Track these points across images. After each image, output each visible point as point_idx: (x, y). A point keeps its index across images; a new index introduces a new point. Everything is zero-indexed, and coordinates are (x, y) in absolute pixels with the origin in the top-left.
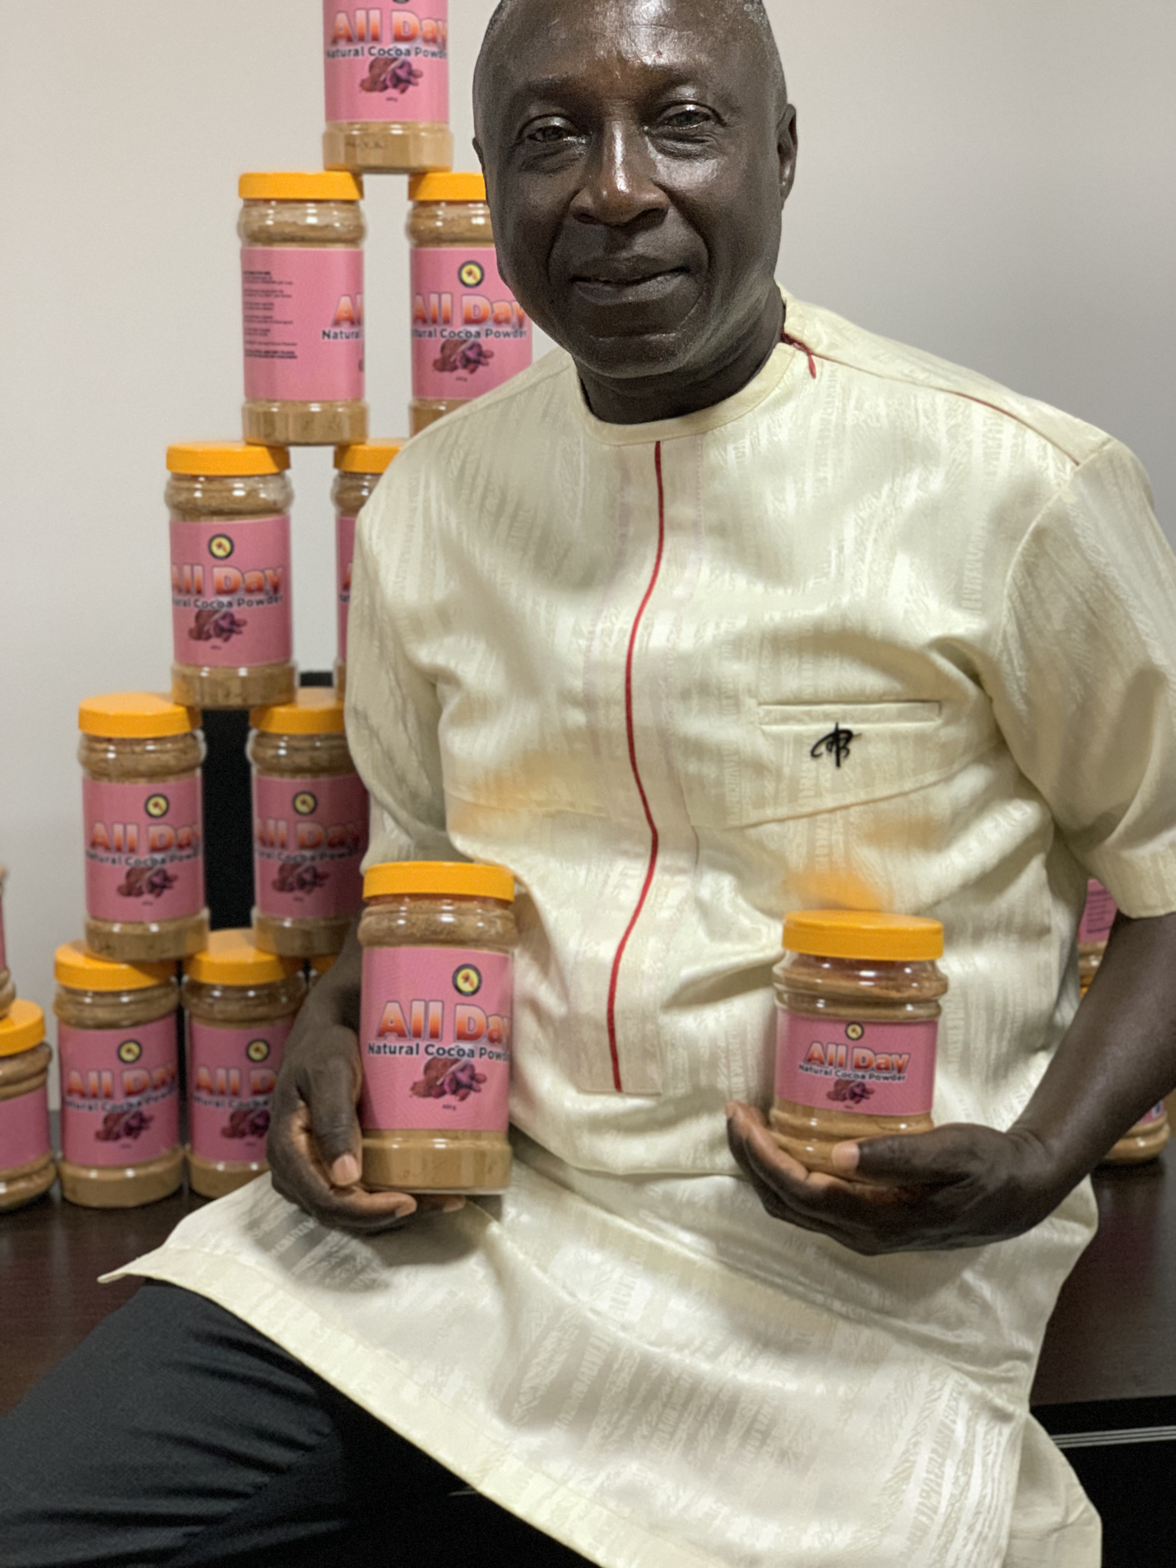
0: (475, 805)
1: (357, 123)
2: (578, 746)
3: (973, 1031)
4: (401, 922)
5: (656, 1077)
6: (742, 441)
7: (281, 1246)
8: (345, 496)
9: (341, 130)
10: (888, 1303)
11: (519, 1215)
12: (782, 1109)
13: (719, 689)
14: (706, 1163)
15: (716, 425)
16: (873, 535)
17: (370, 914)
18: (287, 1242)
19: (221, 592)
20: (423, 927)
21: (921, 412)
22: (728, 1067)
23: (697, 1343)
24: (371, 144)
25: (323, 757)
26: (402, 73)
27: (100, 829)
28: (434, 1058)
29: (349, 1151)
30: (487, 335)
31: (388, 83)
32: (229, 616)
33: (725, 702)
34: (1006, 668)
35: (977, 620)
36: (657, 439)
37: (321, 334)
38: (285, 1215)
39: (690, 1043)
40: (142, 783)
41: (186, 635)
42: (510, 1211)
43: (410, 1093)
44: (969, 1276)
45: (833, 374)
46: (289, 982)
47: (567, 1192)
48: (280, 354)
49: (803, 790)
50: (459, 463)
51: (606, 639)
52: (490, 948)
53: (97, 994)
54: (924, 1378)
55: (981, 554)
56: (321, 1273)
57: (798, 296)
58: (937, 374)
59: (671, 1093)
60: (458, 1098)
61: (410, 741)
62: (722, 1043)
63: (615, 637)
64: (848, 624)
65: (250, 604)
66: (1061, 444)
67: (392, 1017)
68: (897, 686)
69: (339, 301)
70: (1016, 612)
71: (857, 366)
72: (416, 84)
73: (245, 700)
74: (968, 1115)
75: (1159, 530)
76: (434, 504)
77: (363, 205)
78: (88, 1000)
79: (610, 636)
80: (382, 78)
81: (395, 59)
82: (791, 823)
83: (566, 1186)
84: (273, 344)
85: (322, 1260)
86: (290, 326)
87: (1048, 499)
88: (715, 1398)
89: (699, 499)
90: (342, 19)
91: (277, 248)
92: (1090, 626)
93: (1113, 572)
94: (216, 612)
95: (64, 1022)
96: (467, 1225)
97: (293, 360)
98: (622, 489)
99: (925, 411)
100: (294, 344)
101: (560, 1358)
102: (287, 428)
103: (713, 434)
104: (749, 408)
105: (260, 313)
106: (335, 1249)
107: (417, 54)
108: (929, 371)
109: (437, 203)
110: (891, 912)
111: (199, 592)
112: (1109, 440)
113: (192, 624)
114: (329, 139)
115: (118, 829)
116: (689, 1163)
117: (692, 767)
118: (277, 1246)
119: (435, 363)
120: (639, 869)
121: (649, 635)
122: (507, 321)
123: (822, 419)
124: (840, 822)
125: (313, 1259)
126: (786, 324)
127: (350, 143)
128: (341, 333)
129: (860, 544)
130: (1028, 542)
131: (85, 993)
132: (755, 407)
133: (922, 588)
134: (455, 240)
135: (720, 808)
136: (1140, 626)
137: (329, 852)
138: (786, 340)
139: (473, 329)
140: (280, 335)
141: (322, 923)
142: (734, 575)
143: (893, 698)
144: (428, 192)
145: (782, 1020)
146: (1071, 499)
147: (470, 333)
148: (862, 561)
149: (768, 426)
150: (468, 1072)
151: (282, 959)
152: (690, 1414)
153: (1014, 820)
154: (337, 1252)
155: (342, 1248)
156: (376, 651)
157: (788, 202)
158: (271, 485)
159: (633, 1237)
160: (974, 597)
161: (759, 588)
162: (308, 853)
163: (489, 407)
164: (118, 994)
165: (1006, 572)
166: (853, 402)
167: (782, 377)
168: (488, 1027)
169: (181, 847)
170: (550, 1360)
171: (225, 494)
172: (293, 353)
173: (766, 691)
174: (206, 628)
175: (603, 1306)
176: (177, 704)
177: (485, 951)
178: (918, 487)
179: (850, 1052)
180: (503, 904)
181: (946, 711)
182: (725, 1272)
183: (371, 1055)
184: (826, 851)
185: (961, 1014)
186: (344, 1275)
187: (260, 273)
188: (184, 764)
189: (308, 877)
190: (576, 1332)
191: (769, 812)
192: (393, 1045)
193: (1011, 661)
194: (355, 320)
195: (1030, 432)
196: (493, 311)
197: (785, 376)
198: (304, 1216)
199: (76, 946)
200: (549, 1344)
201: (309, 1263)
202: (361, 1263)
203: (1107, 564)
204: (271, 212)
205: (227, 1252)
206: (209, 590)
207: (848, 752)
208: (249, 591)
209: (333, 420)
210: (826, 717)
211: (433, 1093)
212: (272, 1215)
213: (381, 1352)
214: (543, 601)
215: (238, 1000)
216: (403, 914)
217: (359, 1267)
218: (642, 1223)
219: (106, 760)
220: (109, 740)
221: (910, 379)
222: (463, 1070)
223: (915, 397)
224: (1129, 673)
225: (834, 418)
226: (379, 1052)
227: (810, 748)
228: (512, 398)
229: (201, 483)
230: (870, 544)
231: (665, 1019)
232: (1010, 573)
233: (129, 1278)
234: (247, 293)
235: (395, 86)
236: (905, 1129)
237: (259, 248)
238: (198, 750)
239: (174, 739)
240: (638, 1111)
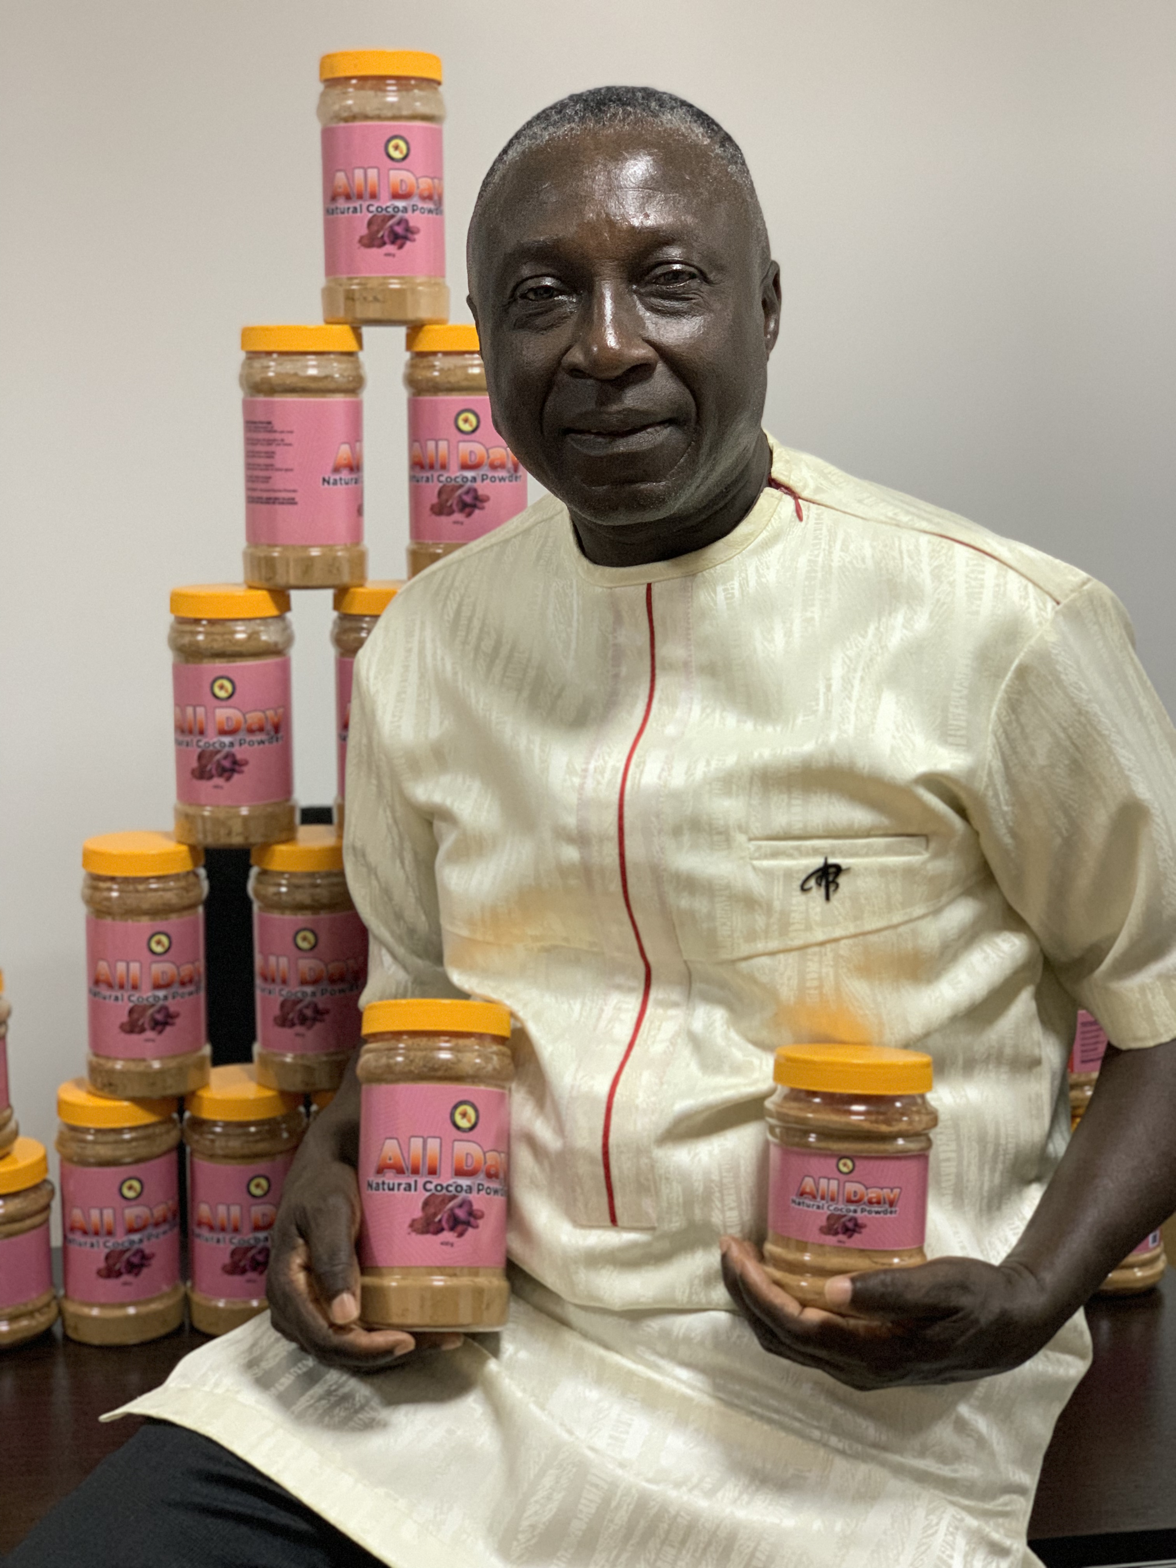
0: (472, 941)
1: (356, 278)
2: (573, 882)
3: (965, 1163)
4: (400, 1059)
5: (650, 1211)
6: (731, 582)
7: (282, 1384)
8: (345, 638)
9: (341, 285)
10: (884, 1438)
11: (516, 1353)
12: (776, 1243)
13: (710, 825)
14: (702, 1298)
15: (706, 567)
16: (859, 674)
17: (370, 1051)
18: (286, 1381)
19: (223, 732)
20: (421, 1063)
21: (905, 556)
22: (722, 1200)
23: (695, 1480)
24: (370, 298)
25: (323, 894)
26: (399, 230)
27: (103, 966)
28: (433, 1195)
29: (348, 1289)
30: (483, 480)
31: (386, 239)
32: (230, 756)
33: (716, 838)
34: (992, 802)
35: (962, 756)
36: (649, 581)
37: (321, 480)
38: (284, 1354)
39: (685, 1178)
40: (145, 921)
41: (188, 775)
42: (508, 1347)
43: (409, 1230)
44: (964, 1410)
45: (819, 517)
46: (290, 1116)
47: (565, 1328)
48: (281, 501)
49: (793, 924)
50: (455, 606)
51: (600, 777)
52: (488, 1084)
53: (98, 1131)
54: (921, 1512)
55: (965, 692)
56: (320, 1411)
57: (784, 443)
58: (919, 516)
59: (666, 1227)
60: (456, 1234)
61: (407, 878)
62: (715, 1177)
63: (607, 775)
64: (836, 761)
65: (251, 743)
66: (1041, 584)
67: (390, 1154)
68: (884, 821)
69: (339, 448)
70: (1001, 748)
71: (843, 509)
72: (414, 240)
73: (247, 838)
74: (963, 1248)
75: (1140, 666)
76: (429, 645)
77: (362, 356)
78: (90, 1138)
79: (602, 773)
80: (380, 235)
81: (392, 217)
82: (781, 956)
83: (564, 1323)
84: (274, 491)
85: (321, 1398)
86: (290, 474)
87: (1030, 637)
88: (714, 1534)
89: (689, 640)
90: (341, 178)
91: (278, 399)
92: (1074, 761)
93: (1095, 708)
94: (218, 752)
95: (66, 1160)
96: (465, 1362)
97: (295, 507)
98: (615, 630)
99: (908, 551)
100: (294, 491)
101: (558, 1496)
102: (288, 572)
103: (703, 576)
104: (738, 551)
105: (263, 461)
106: (334, 1387)
107: (414, 211)
108: (913, 514)
109: (434, 353)
110: (882, 1044)
111: (202, 732)
112: (1089, 580)
113: (194, 764)
114: (328, 294)
115: (121, 967)
116: (685, 1300)
117: (684, 902)
118: (277, 1385)
119: (433, 508)
120: (633, 1003)
121: (642, 772)
122: (502, 466)
123: (809, 561)
124: (830, 955)
125: (312, 1397)
126: (773, 469)
127: (350, 297)
128: (341, 479)
129: (847, 681)
130: (1011, 680)
131: (87, 1130)
132: (744, 549)
133: (908, 725)
134: (452, 389)
135: (712, 942)
136: (1123, 761)
137: (329, 988)
138: (773, 484)
139: (469, 474)
140: (280, 481)
141: (324, 1059)
142: (725, 714)
143: (881, 832)
144: (425, 343)
145: (775, 1153)
146: (1052, 638)
147: (467, 478)
148: (850, 698)
149: (757, 567)
150: (465, 1208)
151: (283, 1094)
152: (688, 1552)
153: (1003, 952)
154: (336, 1390)
155: (342, 1386)
156: (374, 789)
157: (774, 355)
158: (272, 628)
159: (631, 1374)
160: (959, 733)
161: (749, 726)
162: (309, 989)
163: (485, 550)
164: (119, 1131)
165: (990, 708)
166: (838, 545)
167: (770, 520)
168: (485, 1163)
169: (183, 984)
170: (549, 1498)
171: (226, 637)
172: (293, 499)
173: (756, 828)
174: (209, 768)
175: (601, 1443)
176: (180, 842)
177: (482, 1087)
178: (904, 627)
179: (841, 1184)
180: (500, 1040)
181: (933, 845)
182: (722, 1408)
183: (370, 1192)
184: (815, 983)
185: (953, 1146)
186: (343, 1414)
187: (261, 423)
188: (186, 902)
189: (309, 1012)
190: (574, 1470)
191: (760, 946)
192: (391, 1182)
193: (996, 795)
194: (355, 467)
195: (1011, 572)
196: (488, 457)
197: (772, 519)
198: (303, 1353)
199: (79, 1083)
200: (548, 1481)
201: (308, 1401)
202: (360, 1401)
203: (1089, 701)
204: (272, 364)
205: (228, 1390)
206: (211, 730)
207: (837, 886)
208: (251, 731)
209: (332, 565)
210: (816, 852)
211: (431, 1228)
212: (270, 1354)
213: (381, 1491)
214: (537, 739)
215: (239, 1135)
216: (401, 1051)
217: (358, 1405)
218: (640, 1360)
219: (109, 899)
220: (113, 879)
221: (894, 522)
222: (461, 1206)
223: (900, 538)
224: (1113, 807)
225: (820, 559)
226: (377, 1189)
227: (800, 882)
228: (507, 541)
229: (204, 626)
230: (856, 682)
231: (659, 1153)
232: (994, 710)
233: (130, 1417)
234: (250, 442)
235: (393, 243)
236: (898, 1263)
237: (261, 398)
238: (200, 887)
239: (176, 877)
240: (634, 1245)
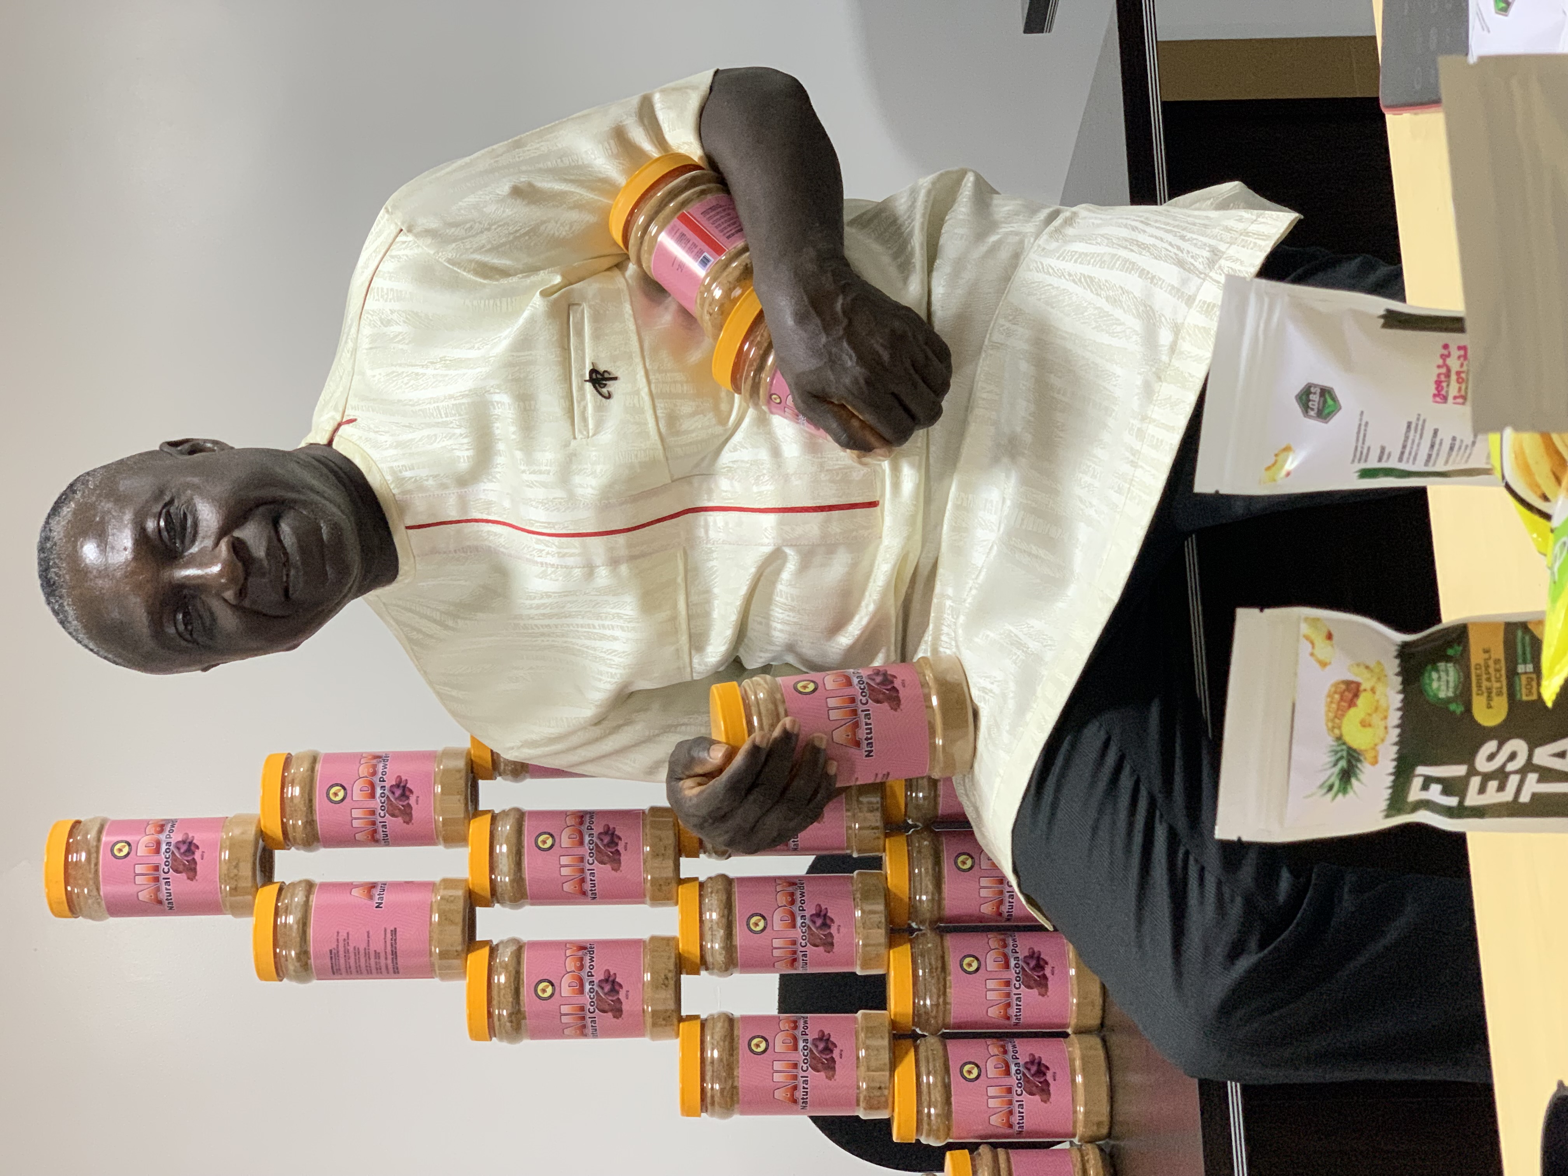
1: (221, 886)
9: (227, 900)
19: (581, 991)
24: (235, 869)
26: (184, 848)
27: (779, 1097)
30: (384, 784)
31: (190, 858)
32: (601, 984)
36: (405, 529)
37: (378, 908)
40: (739, 1055)
41: (620, 1024)
45: (354, 406)
48: (394, 943)
49: (634, 404)
65: (592, 967)
69: (355, 896)
72: (193, 838)
80: (187, 863)
81: (173, 854)
82: (659, 413)
84: (386, 949)
86: (371, 933)
87: (426, 255)
90: (143, 898)
91: (311, 947)
94: (598, 995)
97: (399, 931)
100: (385, 930)
105: (361, 958)
107: (170, 838)
109: (285, 826)
111: (582, 1009)
113: (610, 1017)
114: (235, 912)
115: (779, 1078)
119: (406, 823)
122: (374, 766)
126: (322, 443)
128: (379, 895)
134: (311, 808)
139: (379, 791)
140: (378, 944)
147: (382, 793)
158: (501, 949)
162: (799, 921)
171: (502, 991)
172: (392, 931)
173: (564, 431)
174: (612, 1003)
187: (331, 958)
189: (819, 922)
191: (652, 429)
194: (372, 886)
196: (366, 777)
204: (284, 952)
206: (580, 1000)
207: (606, 372)
208: (581, 967)
209: (446, 902)
210: (581, 389)
211: (895, 695)
215: (926, 984)
219: (721, 1091)
220: (703, 1088)
227: (604, 400)
229: (494, 1009)
234: (348, 973)
235: (193, 853)
237: (312, 961)
